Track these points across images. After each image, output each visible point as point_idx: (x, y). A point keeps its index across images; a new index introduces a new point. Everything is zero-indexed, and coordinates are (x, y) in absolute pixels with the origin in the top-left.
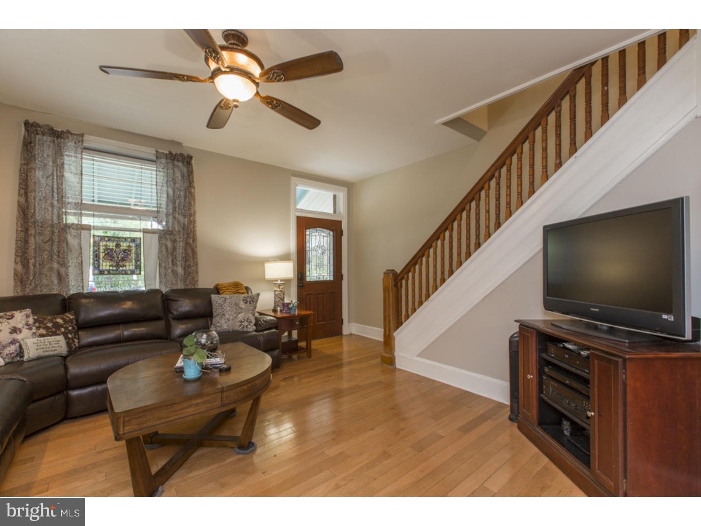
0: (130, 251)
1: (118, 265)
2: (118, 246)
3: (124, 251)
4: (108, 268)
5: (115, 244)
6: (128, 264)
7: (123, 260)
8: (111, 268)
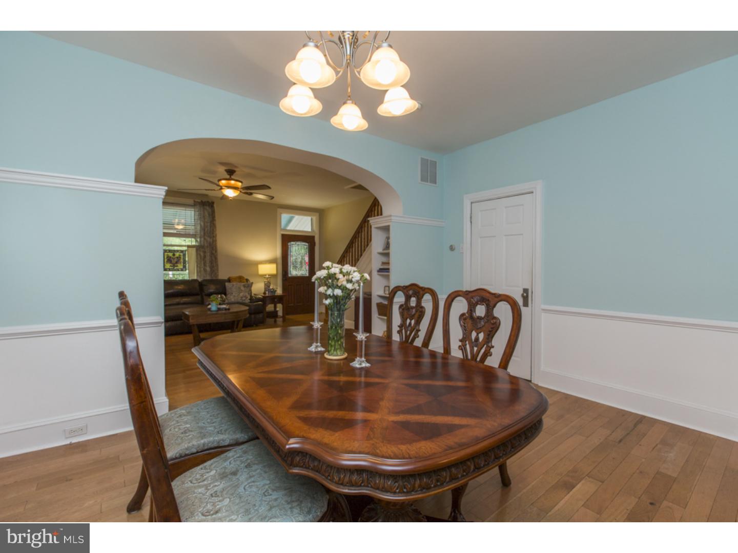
0: (180, 258)
1: (174, 266)
2: (174, 255)
3: (177, 257)
4: (169, 267)
5: (172, 254)
6: (179, 265)
7: (176, 263)
8: (171, 267)
